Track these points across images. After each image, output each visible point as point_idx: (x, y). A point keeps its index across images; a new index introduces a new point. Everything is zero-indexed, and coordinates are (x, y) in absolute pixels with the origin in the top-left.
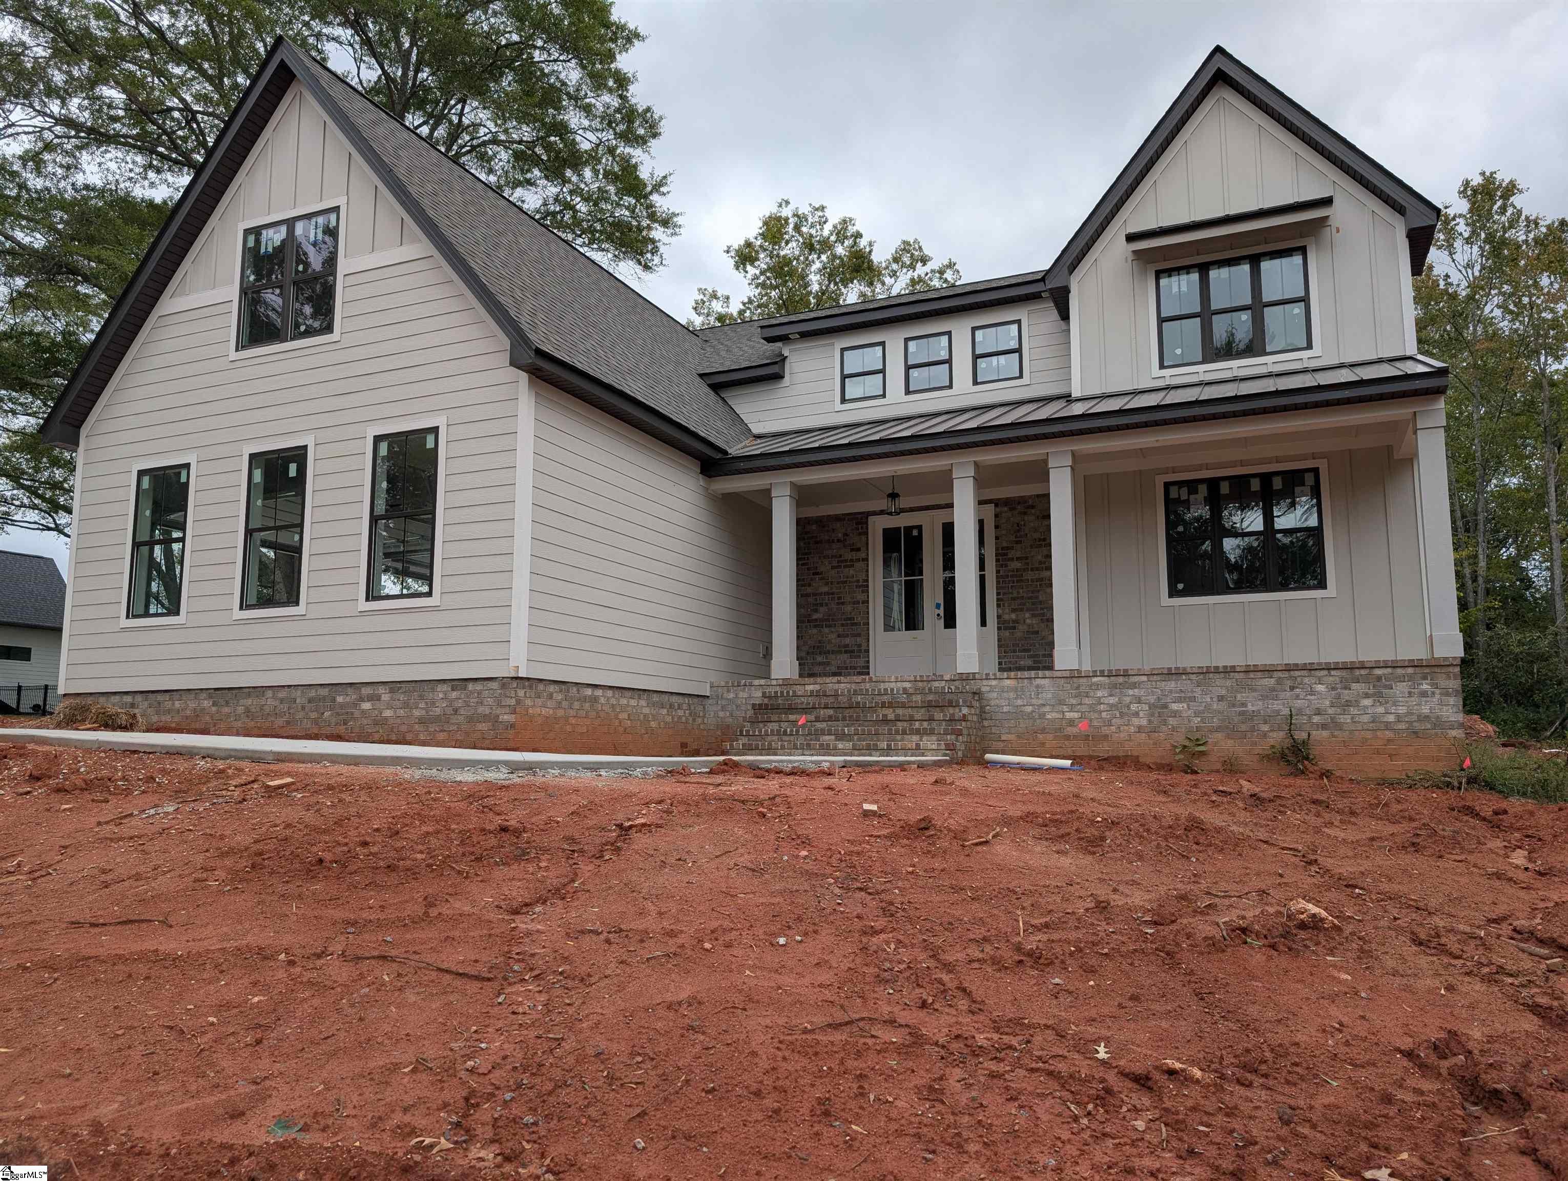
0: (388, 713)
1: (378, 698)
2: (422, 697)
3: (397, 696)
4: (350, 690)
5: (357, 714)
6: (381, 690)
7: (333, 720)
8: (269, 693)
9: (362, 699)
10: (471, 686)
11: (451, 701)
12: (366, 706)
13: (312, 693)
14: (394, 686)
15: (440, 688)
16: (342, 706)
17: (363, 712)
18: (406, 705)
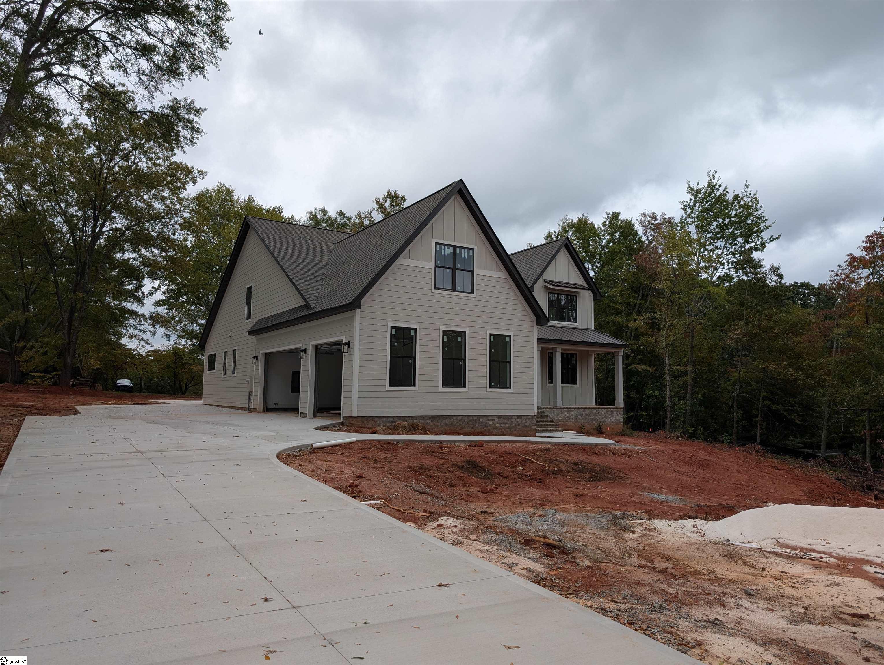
0: (498, 425)
1: (494, 420)
2: (508, 420)
3: (500, 420)
4: (484, 418)
5: (487, 425)
6: (495, 418)
7: (479, 427)
8: (454, 418)
9: (489, 420)
10: (523, 417)
11: (517, 422)
12: (491, 423)
13: (471, 418)
14: (499, 417)
15: (514, 417)
16: (481, 422)
17: (490, 425)
18: (503, 423)
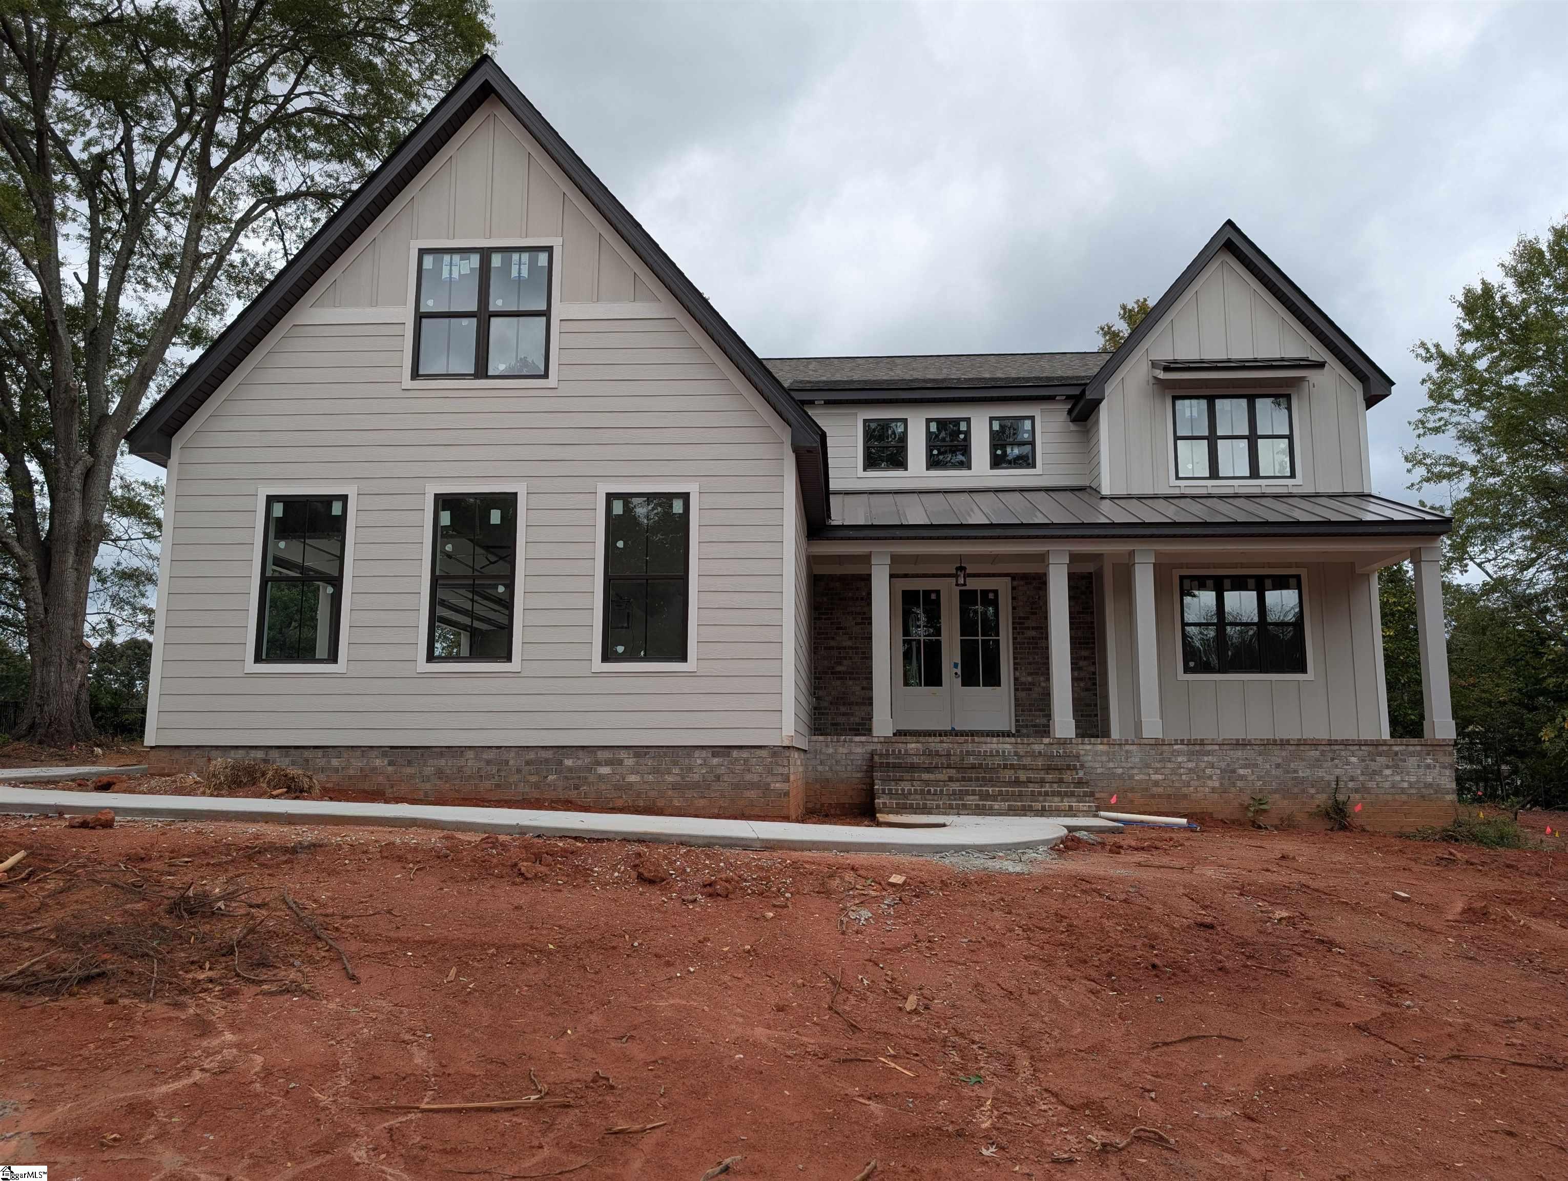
0: (633, 778)
1: (620, 762)
2: (675, 764)
3: (641, 761)
4: (581, 753)
5: (592, 778)
6: (623, 754)
7: (560, 784)
8: (470, 754)
9: (599, 764)
11: (712, 769)
12: (605, 770)
13: (532, 755)
14: (640, 751)
15: (697, 753)
16: (570, 769)
17: (601, 777)
18: (655, 771)
